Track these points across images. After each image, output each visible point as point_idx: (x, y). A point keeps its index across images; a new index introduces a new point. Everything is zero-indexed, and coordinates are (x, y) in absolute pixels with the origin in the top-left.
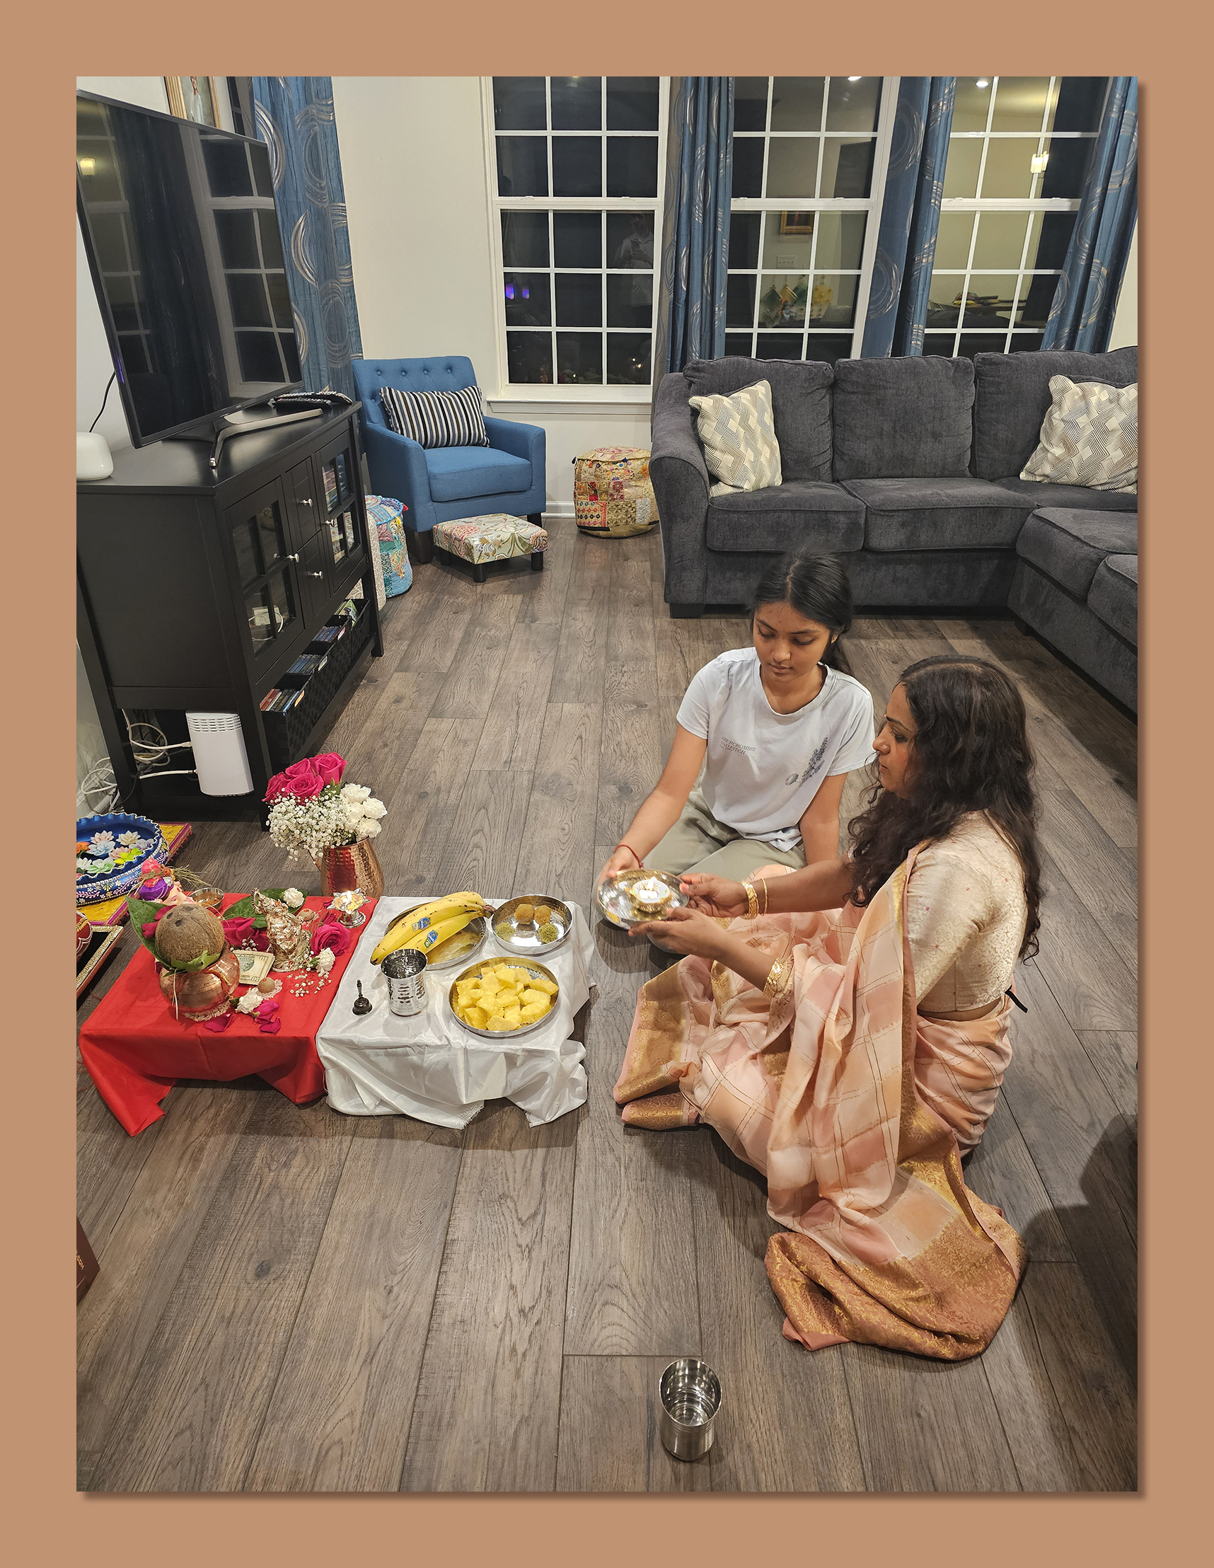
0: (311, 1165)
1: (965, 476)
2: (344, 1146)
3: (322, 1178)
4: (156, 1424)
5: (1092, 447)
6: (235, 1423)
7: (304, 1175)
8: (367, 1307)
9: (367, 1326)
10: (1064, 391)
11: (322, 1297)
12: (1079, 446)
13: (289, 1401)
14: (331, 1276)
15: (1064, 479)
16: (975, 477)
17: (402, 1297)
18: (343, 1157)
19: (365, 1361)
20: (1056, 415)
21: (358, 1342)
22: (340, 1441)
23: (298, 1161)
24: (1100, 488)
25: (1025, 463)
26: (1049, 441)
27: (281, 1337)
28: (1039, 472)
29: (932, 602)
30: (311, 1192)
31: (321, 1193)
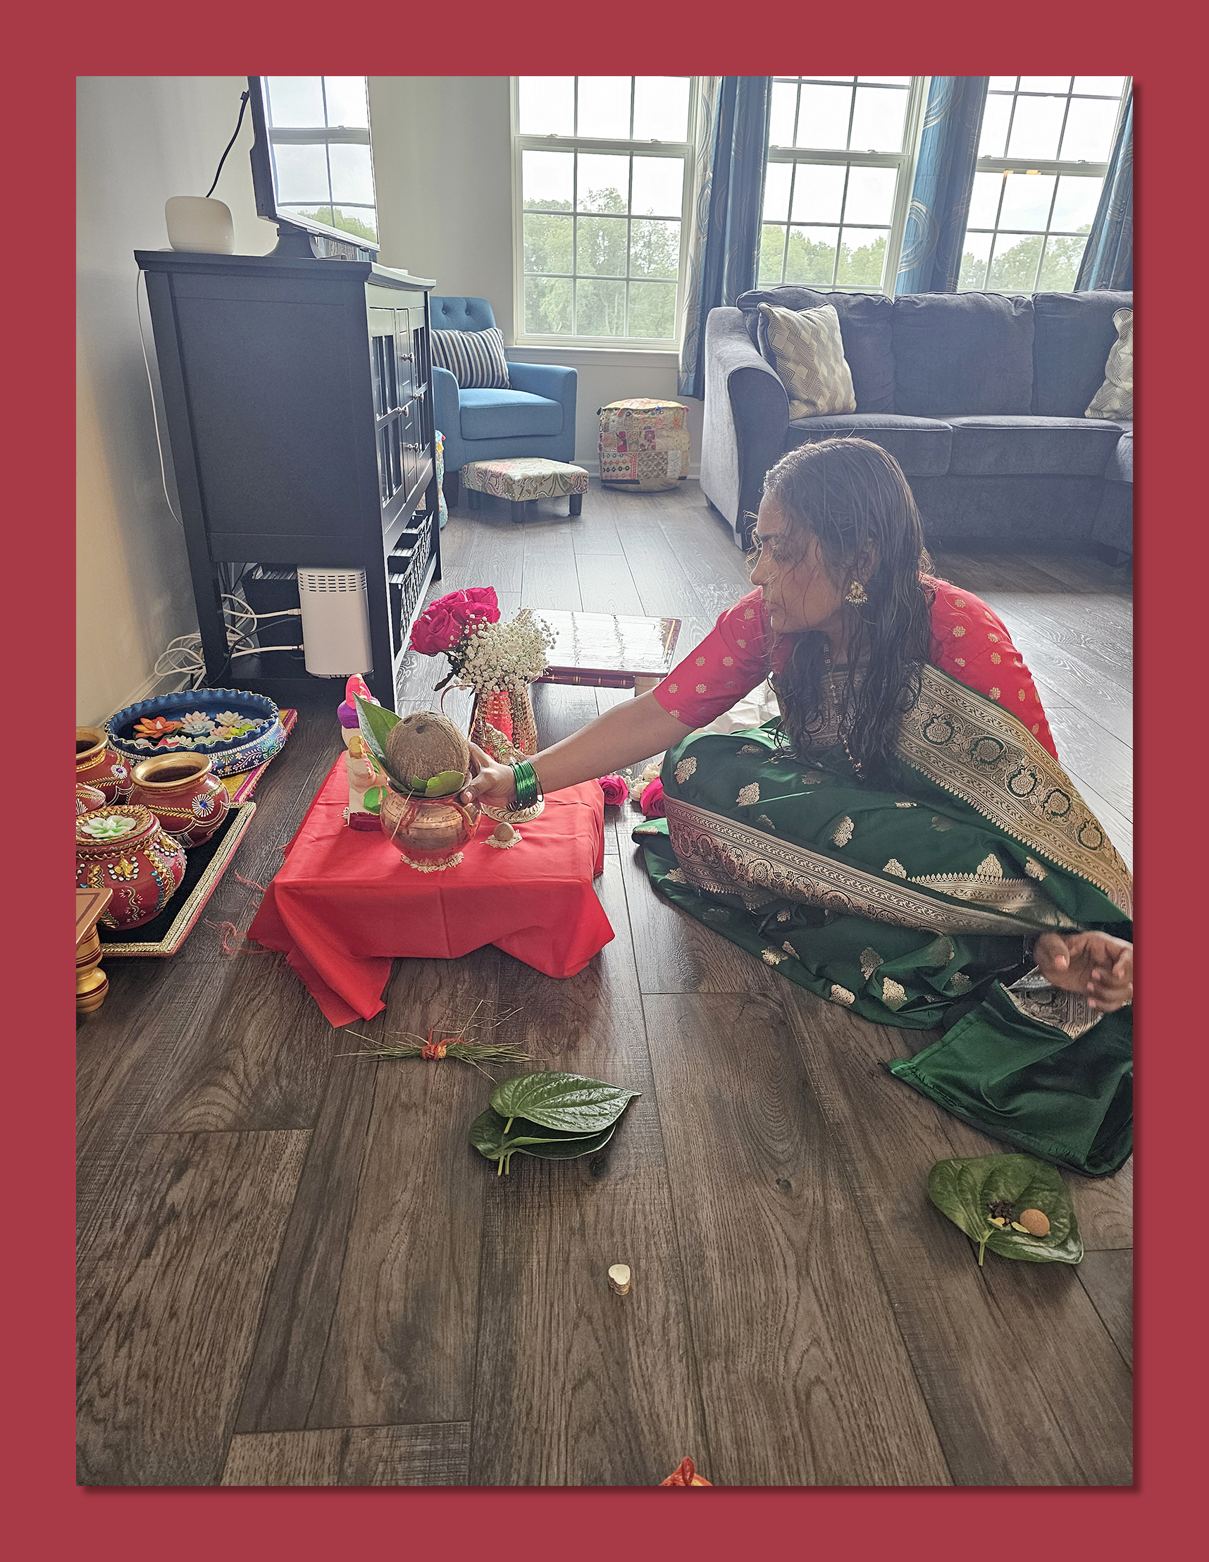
1: (1028, 414)
4: (538, 1374)
6: (654, 1365)
8: (767, 1208)
9: (778, 1229)
11: (697, 1197)
13: (719, 1332)
14: (696, 1172)
16: (1038, 415)
17: (808, 1193)
19: (799, 1273)
20: (1123, 350)
21: (777, 1250)
22: (818, 1379)
23: (585, 1042)
25: (1090, 401)
26: (1116, 376)
27: (665, 1250)
28: (1107, 407)
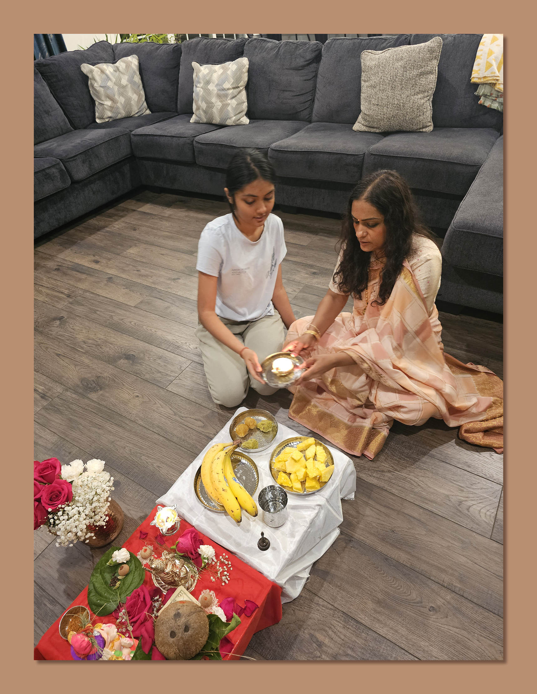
0: (327, 629)
1: (72, 131)
2: (321, 604)
3: (340, 625)
5: (123, 96)
7: (333, 635)
8: (440, 625)
9: (451, 628)
10: (91, 71)
11: (426, 649)
12: (117, 97)
14: (413, 640)
15: (119, 116)
16: (75, 128)
17: (439, 603)
18: (330, 606)
20: (96, 85)
21: (460, 636)
23: (320, 637)
24: (136, 115)
25: (95, 115)
26: (100, 99)
28: (105, 116)
29: (114, 196)
30: (348, 634)
31: (352, 628)
